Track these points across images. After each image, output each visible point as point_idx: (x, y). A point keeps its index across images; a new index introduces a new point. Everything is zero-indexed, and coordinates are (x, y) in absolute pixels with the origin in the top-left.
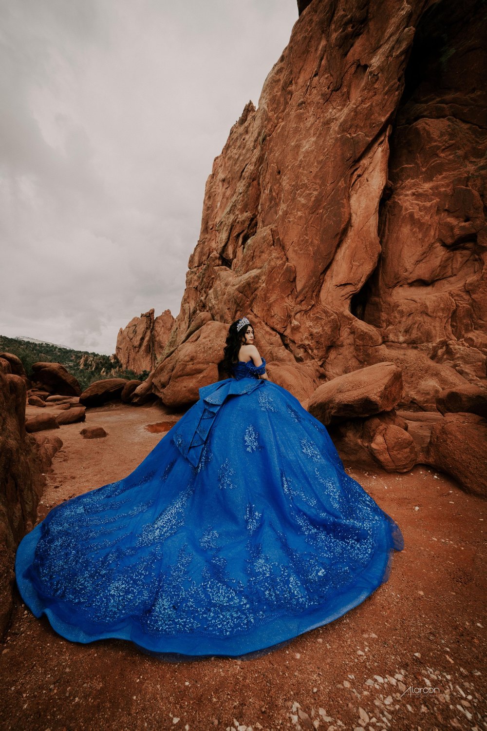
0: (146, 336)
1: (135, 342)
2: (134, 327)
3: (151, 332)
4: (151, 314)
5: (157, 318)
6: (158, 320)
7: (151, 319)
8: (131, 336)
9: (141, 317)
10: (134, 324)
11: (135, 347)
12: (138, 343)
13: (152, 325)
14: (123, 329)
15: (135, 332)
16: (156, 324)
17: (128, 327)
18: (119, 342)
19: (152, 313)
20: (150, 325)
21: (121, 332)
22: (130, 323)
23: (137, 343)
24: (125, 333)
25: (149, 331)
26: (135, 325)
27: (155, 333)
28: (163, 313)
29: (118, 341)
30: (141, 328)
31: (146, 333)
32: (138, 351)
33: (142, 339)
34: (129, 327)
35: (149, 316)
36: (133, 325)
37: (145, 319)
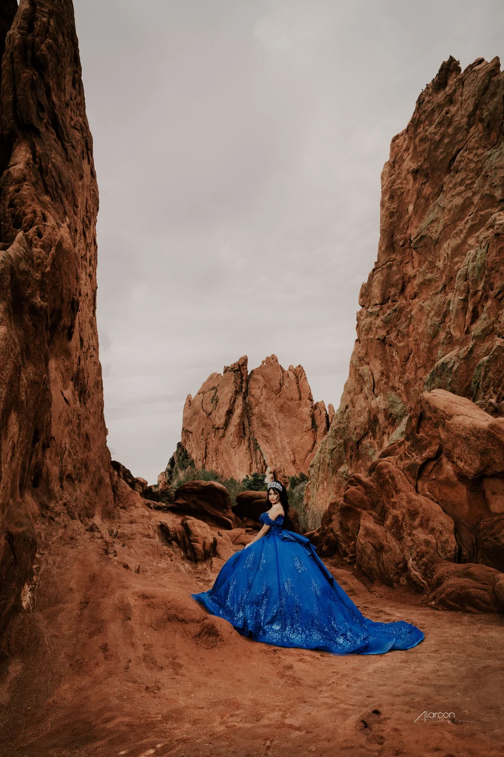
0: (236, 406)
1: (217, 419)
2: (214, 391)
3: (244, 398)
4: (243, 365)
5: (252, 372)
6: (255, 376)
7: (242, 375)
8: (209, 408)
9: (225, 372)
10: (211, 386)
11: (218, 428)
12: (223, 420)
13: (244, 385)
14: (193, 396)
15: (215, 400)
16: (251, 383)
17: (202, 392)
18: (187, 421)
19: (244, 362)
20: (242, 387)
21: (190, 402)
22: (204, 385)
23: (220, 421)
24: (198, 403)
25: (240, 398)
26: (214, 388)
27: (252, 399)
28: (263, 362)
29: (185, 419)
30: (226, 393)
31: (235, 401)
32: (223, 436)
33: (230, 413)
34: (204, 393)
35: (239, 369)
36: (212, 388)
37: (231, 375)
